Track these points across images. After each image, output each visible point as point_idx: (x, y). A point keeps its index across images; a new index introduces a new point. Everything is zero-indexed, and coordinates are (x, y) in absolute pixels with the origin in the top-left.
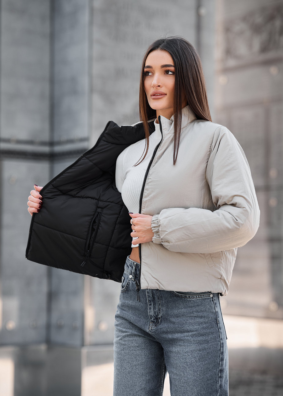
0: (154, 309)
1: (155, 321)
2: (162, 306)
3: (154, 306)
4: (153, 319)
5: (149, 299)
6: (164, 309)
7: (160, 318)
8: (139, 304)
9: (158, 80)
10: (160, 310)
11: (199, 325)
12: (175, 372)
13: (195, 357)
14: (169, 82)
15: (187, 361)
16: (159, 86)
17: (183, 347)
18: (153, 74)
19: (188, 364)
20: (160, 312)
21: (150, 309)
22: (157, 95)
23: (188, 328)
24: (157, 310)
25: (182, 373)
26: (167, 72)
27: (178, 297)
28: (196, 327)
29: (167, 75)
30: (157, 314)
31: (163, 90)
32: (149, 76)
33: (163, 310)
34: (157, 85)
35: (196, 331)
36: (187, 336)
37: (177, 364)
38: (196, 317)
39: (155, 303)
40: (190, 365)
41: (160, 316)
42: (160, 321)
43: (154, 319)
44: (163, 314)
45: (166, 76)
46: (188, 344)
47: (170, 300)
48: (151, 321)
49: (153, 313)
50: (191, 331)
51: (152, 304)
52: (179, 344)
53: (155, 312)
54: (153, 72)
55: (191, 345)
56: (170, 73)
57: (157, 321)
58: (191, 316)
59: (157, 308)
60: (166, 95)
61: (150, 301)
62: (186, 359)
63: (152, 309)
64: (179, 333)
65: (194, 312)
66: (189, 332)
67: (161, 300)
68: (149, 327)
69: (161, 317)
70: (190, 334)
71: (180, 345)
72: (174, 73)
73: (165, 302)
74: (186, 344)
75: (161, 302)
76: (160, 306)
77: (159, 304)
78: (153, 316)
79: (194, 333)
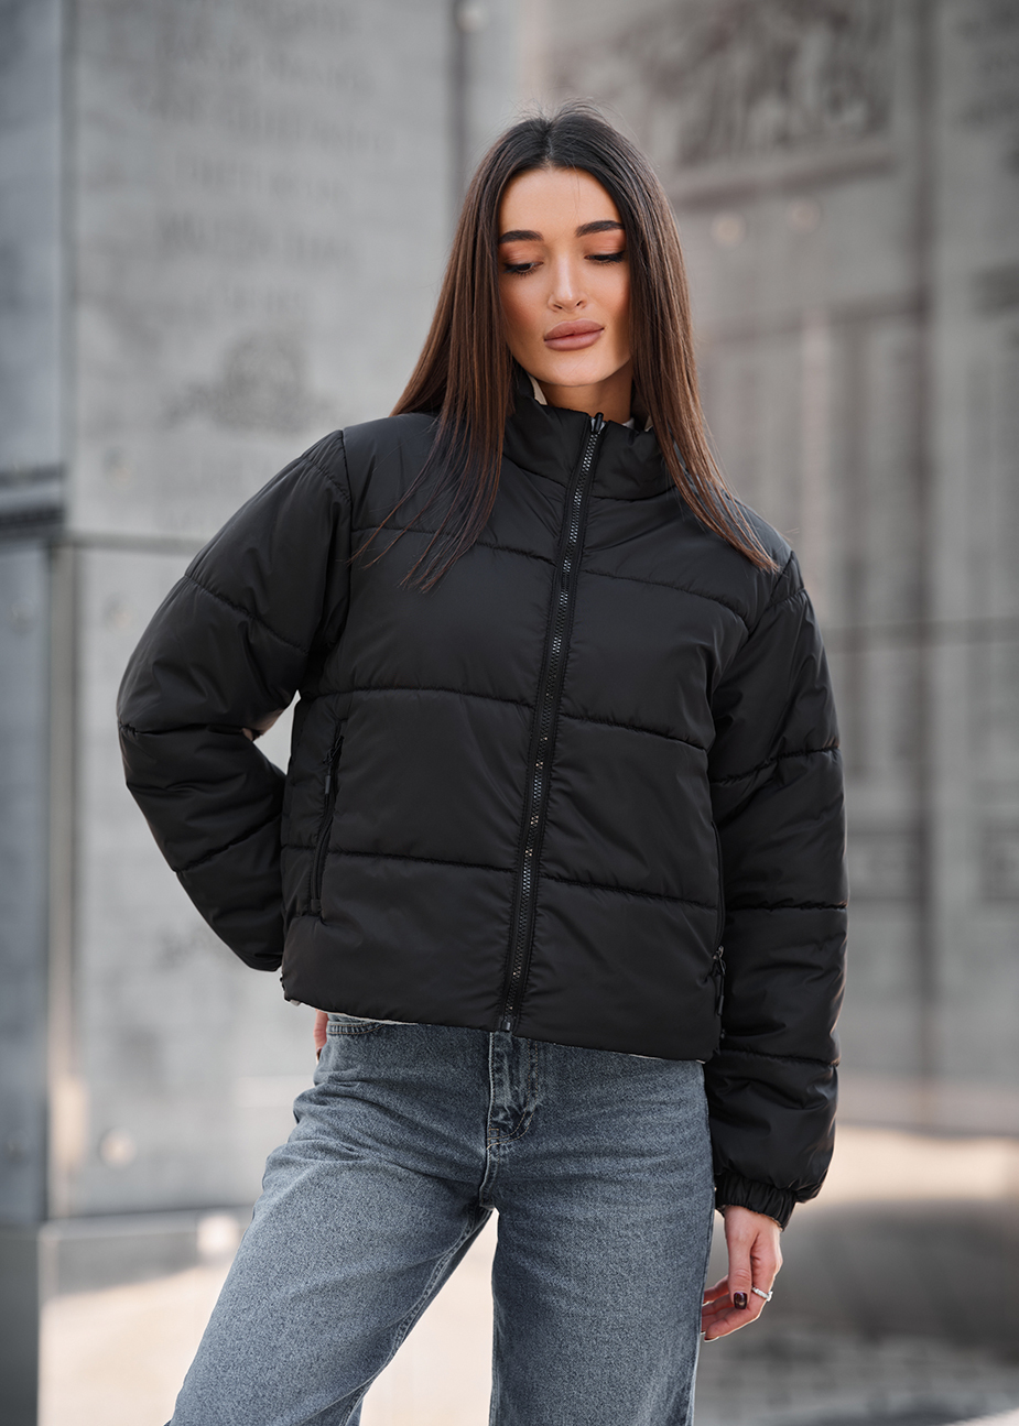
0: (512, 1083)
1: (511, 1124)
2: (544, 1071)
3: (511, 1074)
4: (501, 1116)
5: (496, 1050)
6: (551, 1081)
7: (528, 1114)
10: (533, 1088)
11: (673, 1132)
12: (579, 1291)
13: (655, 1244)
15: (632, 1254)
16: (580, 304)
17: (621, 1207)
19: (634, 1266)
20: (533, 1095)
21: (499, 1083)
23: (642, 1141)
24: (523, 1085)
25: (609, 1297)
28: (665, 1138)
30: (522, 1101)
31: (591, 315)
33: (546, 1086)
34: (576, 300)
35: (667, 1152)
36: (638, 1171)
37: (591, 1266)
38: (664, 1103)
39: (518, 1062)
40: (639, 1270)
41: (532, 1109)
42: (527, 1124)
43: (506, 1118)
44: (546, 1102)
46: (638, 1197)
48: (496, 1122)
49: (510, 1097)
50: (652, 1154)
51: (506, 1067)
52: (603, 1197)
53: (515, 1096)
55: (648, 1200)
57: (516, 1125)
58: (648, 1102)
59: (523, 1081)
60: (604, 329)
61: (498, 1056)
62: (627, 1248)
63: (507, 1084)
64: (604, 1155)
65: (659, 1088)
66: (643, 1155)
67: (542, 1053)
69: (536, 1109)
70: (648, 1161)
71: (607, 1201)
73: (555, 1058)
74: (632, 1198)
75: (542, 1057)
76: (534, 1073)
77: (533, 1066)
78: (508, 1107)
79: (659, 1160)
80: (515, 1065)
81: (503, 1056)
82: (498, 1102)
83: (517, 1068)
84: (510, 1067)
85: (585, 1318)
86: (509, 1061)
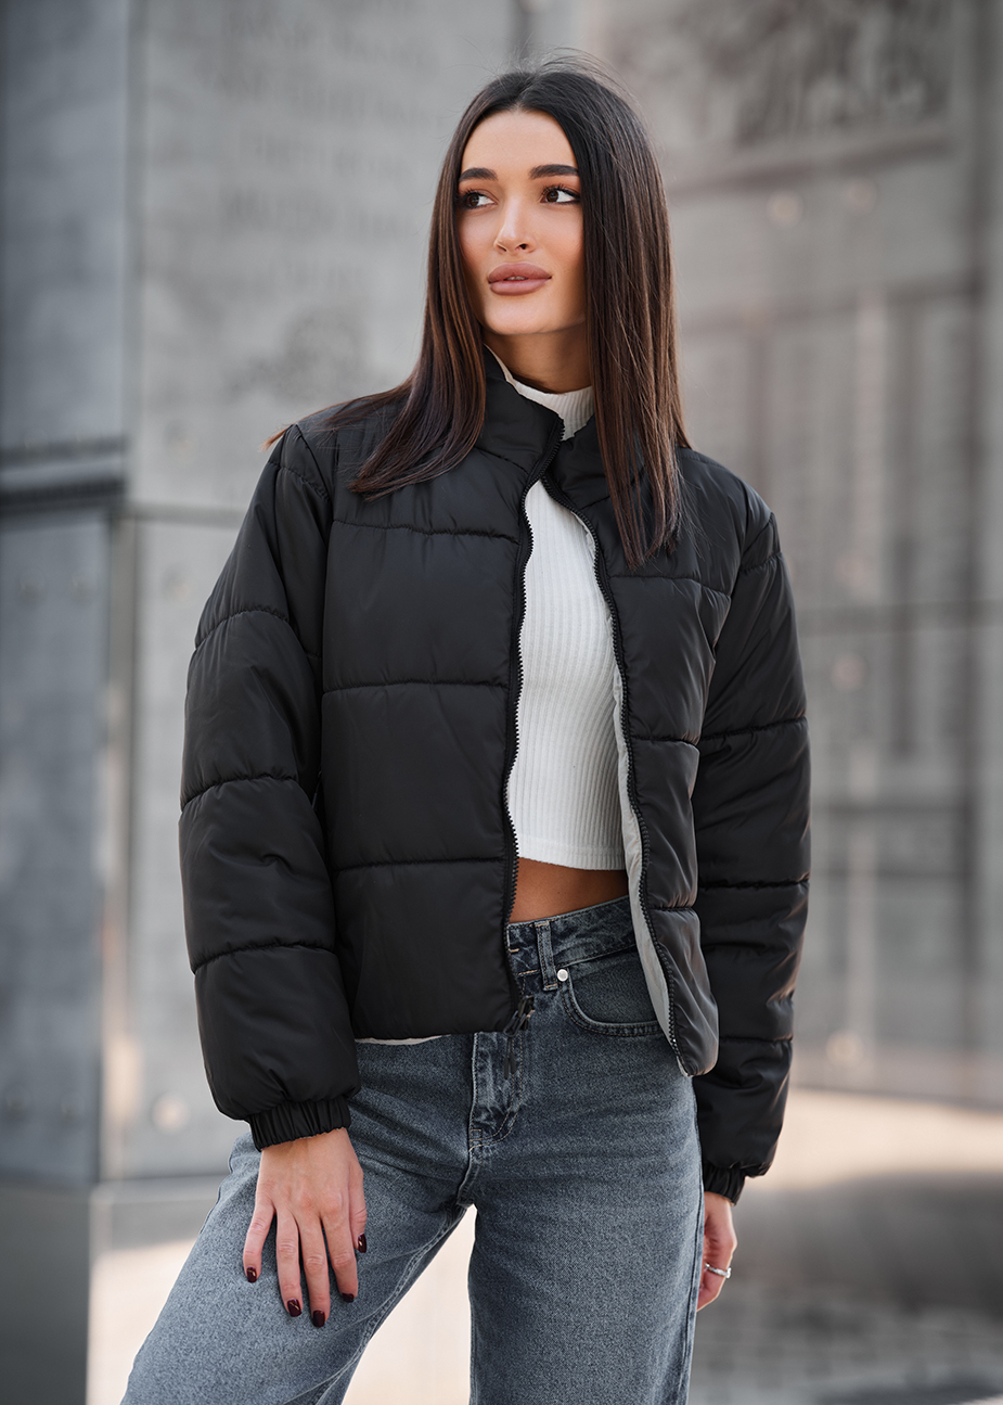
0: (495, 1083)
1: (493, 1124)
2: (529, 1070)
3: (495, 1072)
4: (484, 1116)
5: (481, 1049)
6: (536, 1080)
7: (512, 1114)
9: (522, 224)
10: (517, 1087)
14: (562, 232)
15: (619, 1258)
16: (524, 246)
18: (498, 200)
20: (517, 1095)
21: (483, 1083)
22: (519, 280)
23: (630, 1141)
24: (507, 1085)
25: (593, 1302)
26: (549, 195)
28: (655, 1138)
29: (552, 205)
30: (505, 1100)
31: (537, 260)
32: (481, 209)
33: (531, 1085)
34: (520, 241)
35: (656, 1152)
39: (502, 1060)
41: (515, 1108)
42: (511, 1124)
43: (488, 1119)
44: (531, 1102)
45: (549, 208)
46: (626, 1198)
47: (562, 1049)
48: (478, 1123)
49: (492, 1098)
50: (640, 1153)
51: (490, 1066)
53: (499, 1095)
54: (494, 192)
56: (563, 197)
57: (498, 1126)
59: (507, 1081)
60: (550, 278)
61: (482, 1056)
63: (491, 1084)
66: (632, 1156)
67: (527, 1050)
68: (468, 1143)
69: (520, 1109)
70: (637, 1162)
72: (578, 198)
73: (541, 1057)
75: (527, 1056)
76: (519, 1072)
77: (517, 1064)
78: (492, 1108)
80: (499, 1063)
81: (487, 1056)
82: (481, 1103)
83: (501, 1066)
84: (494, 1066)
86: (493, 1061)
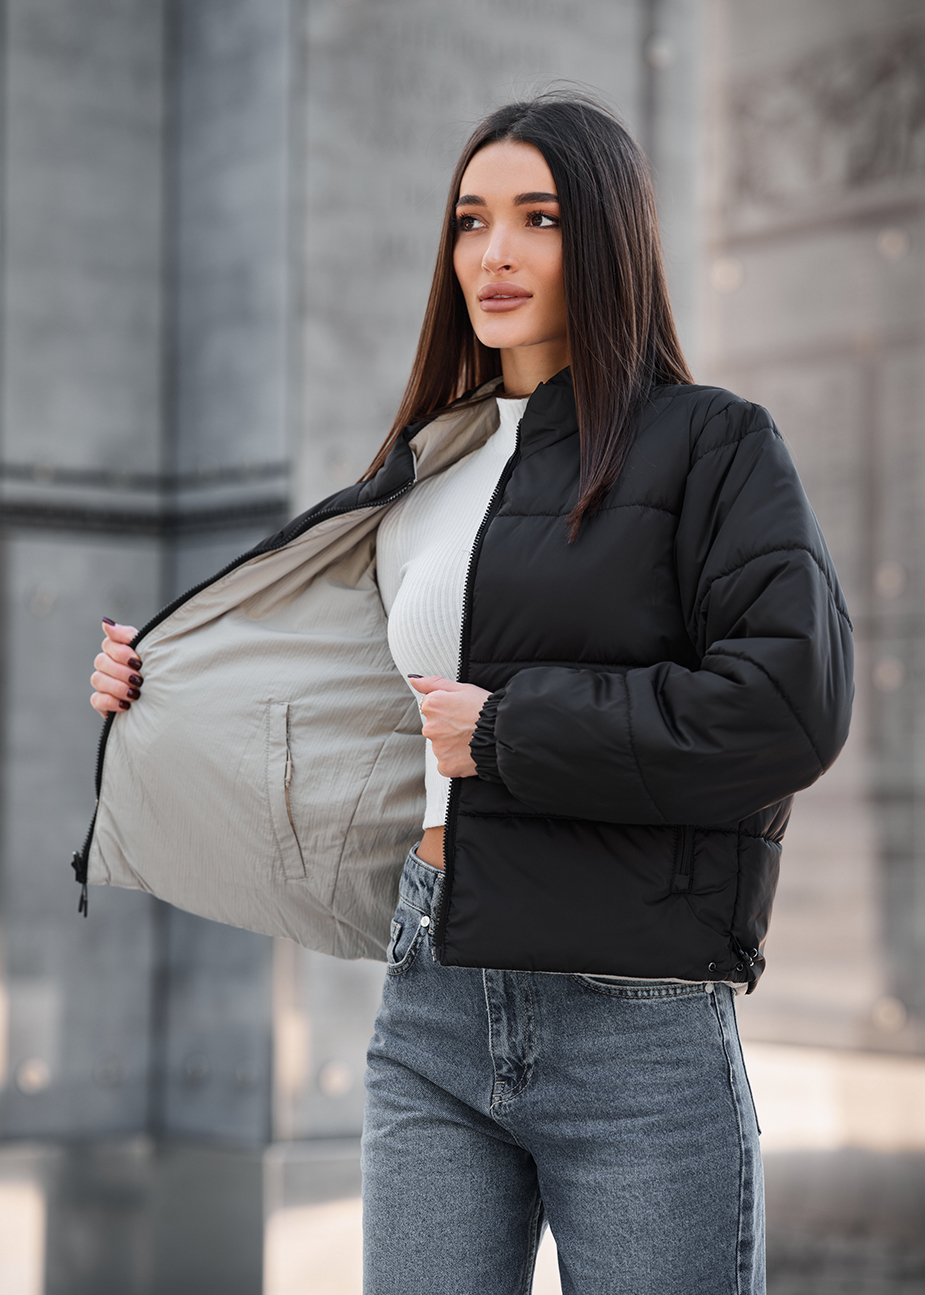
0: (510, 1034)
1: (514, 1075)
2: (540, 1023)
3: (509, 1024)
4: (505, 1069)
5: (493, 1001)
6: (546, 1034)
7: (529, 1066)
8: (456, 1015)
9: (505, 247)
10: (530, 1040)
11: (669, 1091)
12: (589, 1254)
13: (657, 1204)
14: (542, 253)
15: (632, 1215)
16: (507, 267)
17: (616, 1168)
18: (488, 225)
19: (635, 1227)
20: (530, 1047)
21: (497, 1034)
22: (502, 299)
23: (631, 1102)
24: (520, 1037)
25: (613, 1259)
26: (534, 219)
27: (596, 993)
28: (658, 1098)
29: (535, 228)
30: (520, 1053)
31: (520, 281)
32: (474, 232)
33: (542, 1039)
34: (501, 263)
35: (660, 1112)
36: (630, 1131)
37: (595, 1228)
38: (658, 1062)
39: (514, 1014)
40: (641, 1231)
41: (531, 1061)
42: (529, 1076)
43: (509, 1071)
44: (542, 1053)
45: (533, 231)
46: (633, 1158)
47: (568, 1005)
48: (500, 1075)
49: (507, 1048)
50: (643, 1113)
51: (504, 1019)
52: (601, 1160)
53: (513, 1047)
54: (486, 217)
55: (644, 1160)
56: (546, 222)
57: (519, 1077)
58: (641, 1061)
59: (521, 1033)
60: (532, 296)
61: (495, 1008)
62: (625, 1209)
63: (504, 1035)
64: (598, 1118)
65: (652, 1048)
66: (634, 1116)
67: (536, 1005)
68: (492, 1098)
69: (536, 1062)
70: (640, 1121)
71: (604, 1163)
72: (559, 222)
74: (626, 1159)
75: (537, 1011)
76: (531, 1026)
77: (530, 1018)
78: (508, 1058)
79: (652, 1119)
80: (512, 1018)
81: (499, 1008)
82: (497, 1052)
83: (515, 1020)
84: (508, 1019)
85: (596, 1280)
86: (507, 1013)
